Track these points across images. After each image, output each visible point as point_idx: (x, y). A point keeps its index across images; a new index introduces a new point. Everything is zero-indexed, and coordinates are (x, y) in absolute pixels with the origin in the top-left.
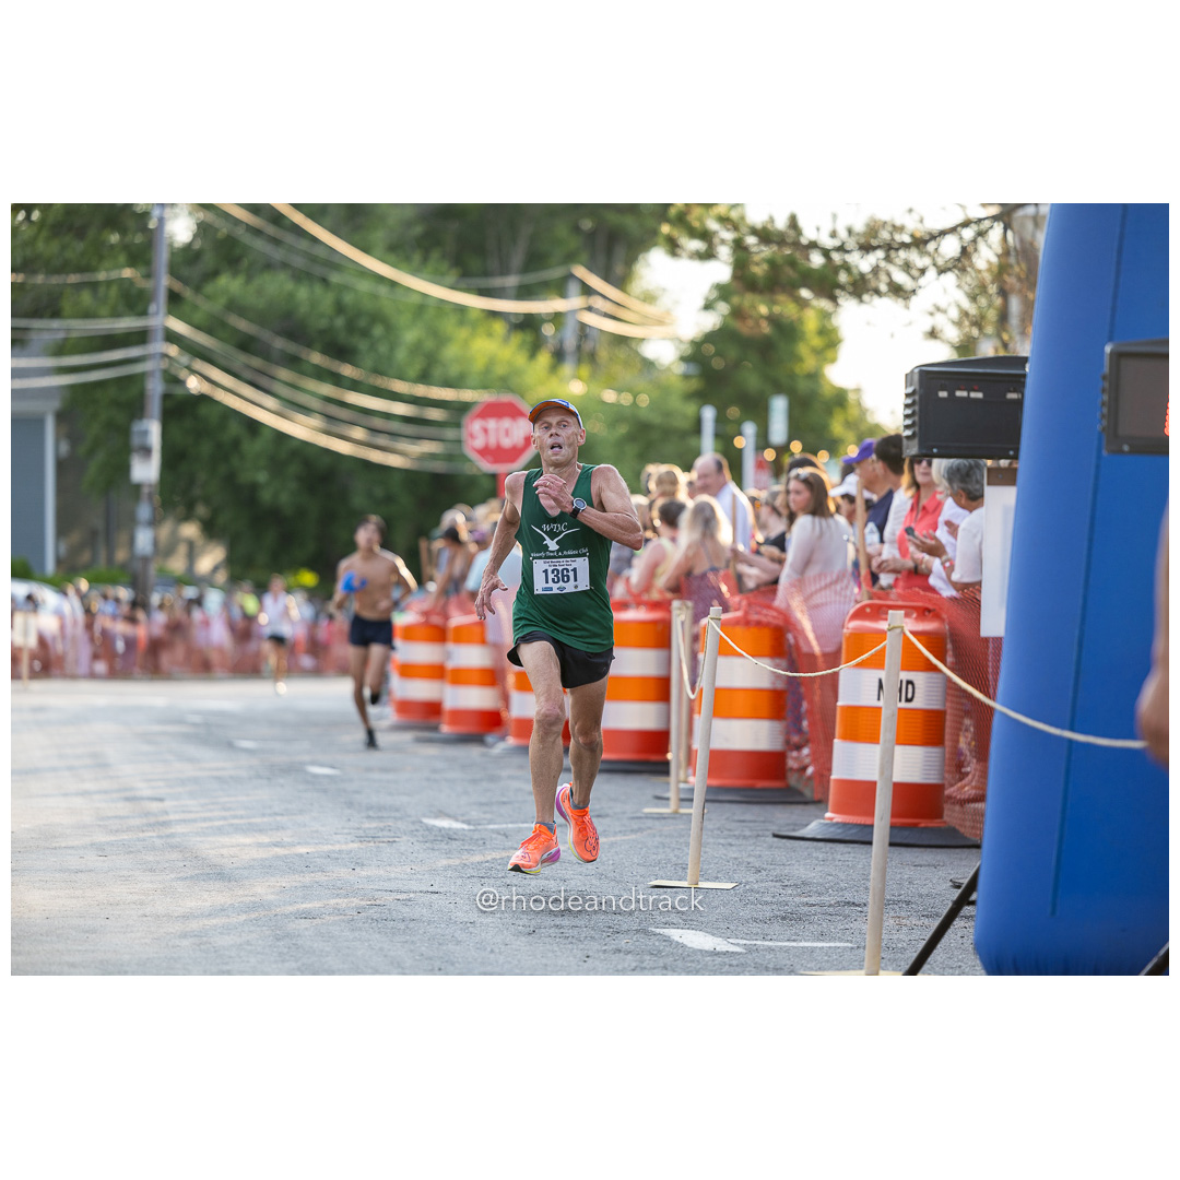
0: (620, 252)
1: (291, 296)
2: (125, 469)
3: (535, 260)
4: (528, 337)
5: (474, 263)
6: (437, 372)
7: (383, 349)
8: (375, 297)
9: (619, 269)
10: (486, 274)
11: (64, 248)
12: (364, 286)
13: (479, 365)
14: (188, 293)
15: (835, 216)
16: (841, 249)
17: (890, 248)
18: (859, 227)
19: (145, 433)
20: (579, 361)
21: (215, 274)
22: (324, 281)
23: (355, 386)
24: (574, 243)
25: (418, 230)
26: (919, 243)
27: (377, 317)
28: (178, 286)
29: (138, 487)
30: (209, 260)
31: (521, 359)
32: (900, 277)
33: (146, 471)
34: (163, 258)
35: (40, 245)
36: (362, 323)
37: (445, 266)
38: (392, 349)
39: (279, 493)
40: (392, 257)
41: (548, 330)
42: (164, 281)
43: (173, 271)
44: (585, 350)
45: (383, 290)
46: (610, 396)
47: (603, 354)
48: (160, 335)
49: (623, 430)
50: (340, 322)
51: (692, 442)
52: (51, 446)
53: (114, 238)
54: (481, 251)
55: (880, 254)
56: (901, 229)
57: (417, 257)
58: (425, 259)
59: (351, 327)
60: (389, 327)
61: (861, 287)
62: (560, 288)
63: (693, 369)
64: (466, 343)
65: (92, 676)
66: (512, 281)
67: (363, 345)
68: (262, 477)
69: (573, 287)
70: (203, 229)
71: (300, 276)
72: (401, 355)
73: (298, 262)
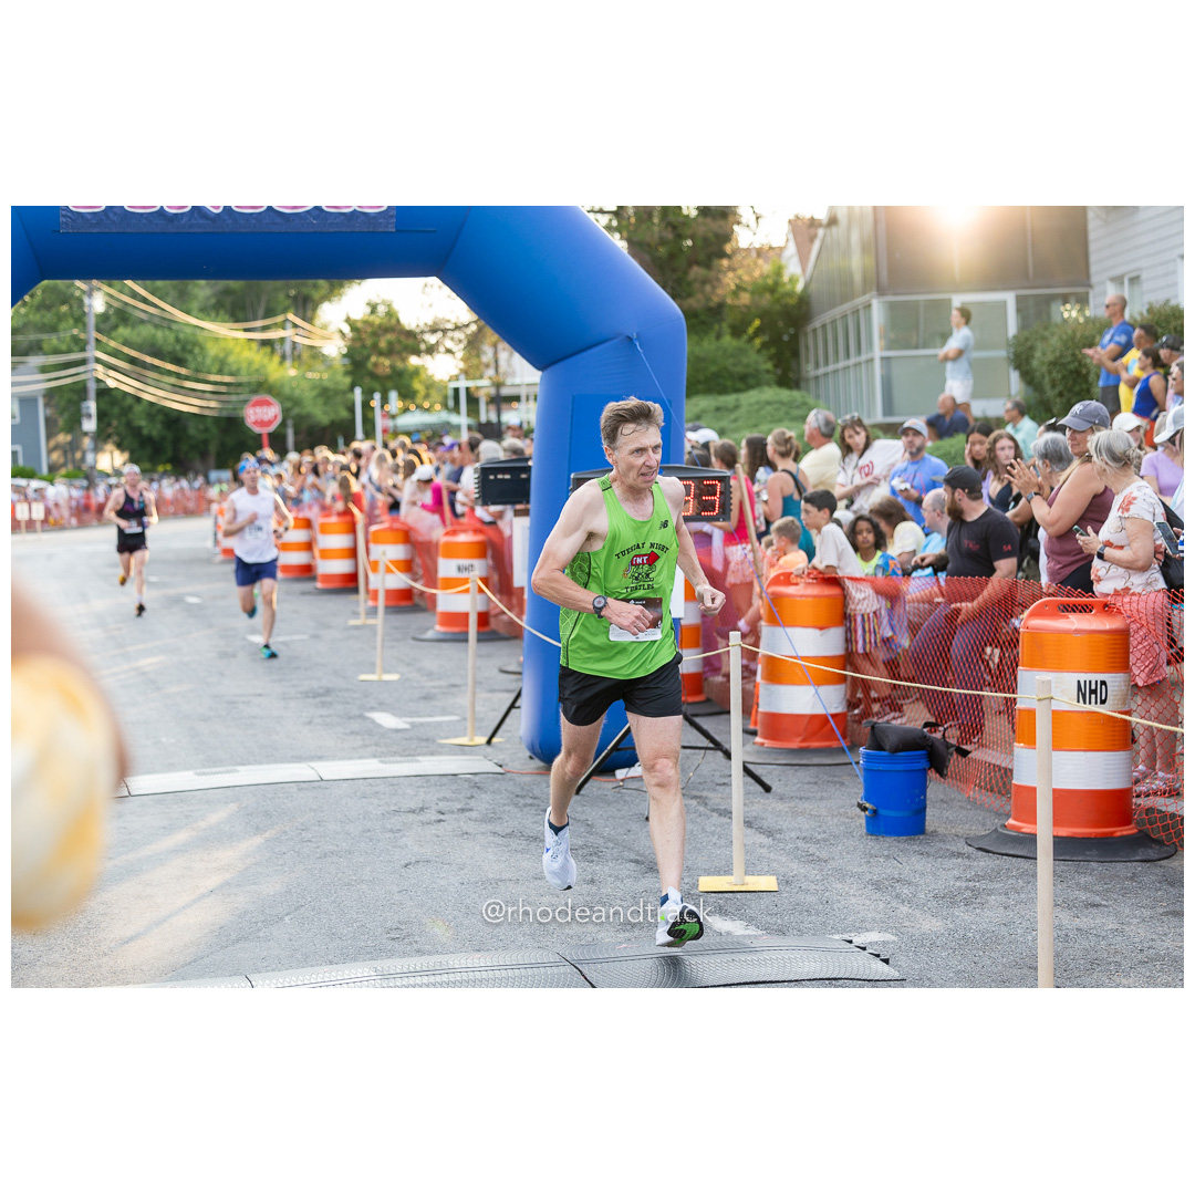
0: (310, 306)
1: (154, 336)
2: (80, 423)
3: (269, 313)
4: (268, 349)
5: (240, 315)
6: (226, 370)
7: (200, 359)
8: (194, 335)
9: (309, 313)
10: (247, 320)
11: (43, 316)
12: (188, 330)
13: (244, 365)
14: (104, 339)
15: (418, 319)
16: (422, 332)
17: (445, 331)
18: (430, 323)
19: (88, 408)
20: (294, 360)
21: (115, 327)
22: (170, 329)
23: (187, 378)
24: (287, 302)
25: (213, 301)
26: (457, 328)
27: (196, 344)
28: (100, 337)
29: (86, 434)
30: (113, 320)
31: (266, 361)
32: (449, 344)
33: (90, 425)
34: (92, 322)
35: (31, 317)
36: (189, 347)
37: (227, 317)
38: (204, 359)
39: (154, 430)
40: (201, 315)
41: (277, 346)
42: (94, 334)
43: (98, 330)
44: (296, 355)
45: (198, 332)
46: (310, 375)
47: (305, 355)
48: (93, 360)
49: (314, 393)
50: (178, 347)
51: (349, 396)
52: (41, 413)
53: (64, 308)
54: (243, 308)
55: (440, 334)
56: (449, 321)
57: (213, 314)
58: (217, 315)
59: (184, 349)
60: (202, 348)
61: (431, 350)
62: (283, 326)
63: (347, 361)
64: (239, 354)
65: (72, 528)
66: (259, 323)
67: (189, 358)
68: (143, 423)
69: (289, 325)
70: (109, 305)
71: (156, 326)
72: (208, 361)
73: (156, 321)
